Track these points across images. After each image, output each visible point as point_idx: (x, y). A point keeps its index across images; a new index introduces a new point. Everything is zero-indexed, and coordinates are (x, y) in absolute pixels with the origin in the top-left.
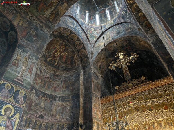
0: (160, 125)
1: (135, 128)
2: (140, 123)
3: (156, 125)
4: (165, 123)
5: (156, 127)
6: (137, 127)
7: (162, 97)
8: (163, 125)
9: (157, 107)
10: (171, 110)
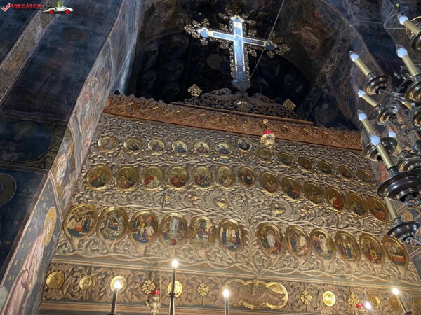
1: (224, 233)
2: (250, 221)
3: (302, 241)
5: (301, 249)
6: (233, 232)
7: (330, 172)
8: (324, 248)
10: (353, 213)
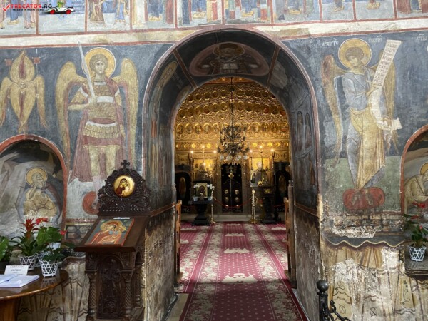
0: (253, 128)
3: (249, 128)
4: (259, 127)
7: (266, 96)
8: (257, 129)
9: (257, 108)
10: (271, 114)
